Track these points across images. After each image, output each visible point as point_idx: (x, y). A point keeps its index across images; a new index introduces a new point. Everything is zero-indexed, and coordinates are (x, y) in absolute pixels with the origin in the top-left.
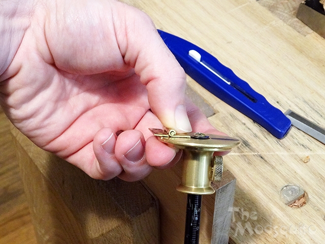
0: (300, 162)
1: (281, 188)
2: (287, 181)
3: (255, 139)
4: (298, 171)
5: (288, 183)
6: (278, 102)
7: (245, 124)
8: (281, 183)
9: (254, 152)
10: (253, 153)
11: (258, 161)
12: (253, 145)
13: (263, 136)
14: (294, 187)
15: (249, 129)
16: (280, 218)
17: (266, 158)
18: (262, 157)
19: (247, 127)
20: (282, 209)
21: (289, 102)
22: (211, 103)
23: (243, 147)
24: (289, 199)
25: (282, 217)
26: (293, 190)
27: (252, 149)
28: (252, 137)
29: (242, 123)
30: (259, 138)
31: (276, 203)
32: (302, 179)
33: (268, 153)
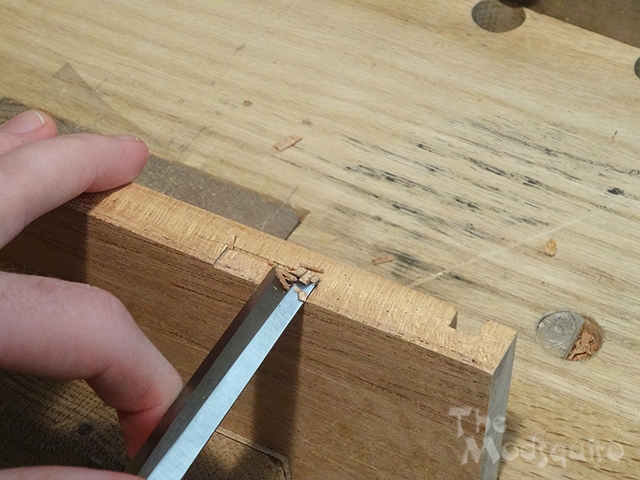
0: (539, 257)
1: (534, 327)
2: (536, 308)
3: (420, 243)
4: (548, 278)
5: (542, 311)
6: (420, 146)
7: (379, 219)
8: (529, 318)
9: (434, 271)
10: (434, 276)
11: (453, 288)
12: (425, 258)
13: (432, 231)
14: (558, 315)
15: (394, 225)
16: (569, 391)
17: (467, 276)
18: (457, 278)
19: (387, 223)
20: (563, 373)
21: (443, 137)
22: (280, 198)
23: (404, 269)
24: (564, 344)
25: (571, 387)
26: (561, 323)
27: (427, 268)
28: (412, 241)
29: (373, 218)
30: (426, 237)
31: (542, 365)
32: (566, 292)
33: (463, 263)
